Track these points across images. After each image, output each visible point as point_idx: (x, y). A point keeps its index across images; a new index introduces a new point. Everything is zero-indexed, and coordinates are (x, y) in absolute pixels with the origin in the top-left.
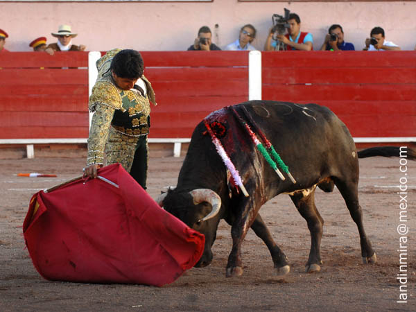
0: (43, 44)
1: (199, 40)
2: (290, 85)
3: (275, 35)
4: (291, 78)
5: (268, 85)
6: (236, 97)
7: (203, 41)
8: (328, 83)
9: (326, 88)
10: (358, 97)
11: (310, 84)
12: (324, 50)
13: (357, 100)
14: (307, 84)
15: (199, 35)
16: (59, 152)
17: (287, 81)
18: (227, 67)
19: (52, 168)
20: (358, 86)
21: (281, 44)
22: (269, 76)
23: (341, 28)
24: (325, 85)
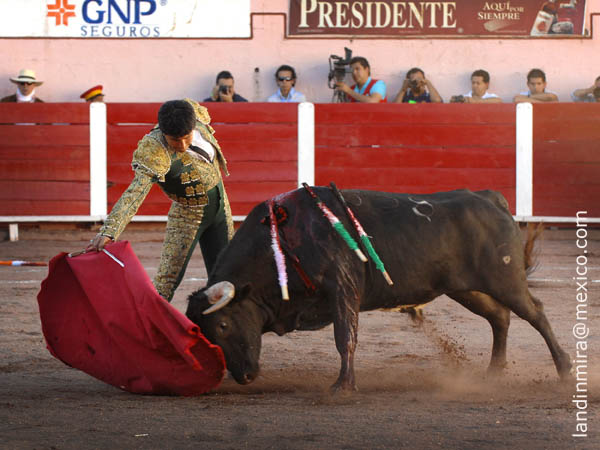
0: (100, 95)
1: (218, 87)
2: (351, 147)
3: (332, 83)
4: (352, 138)
5: (324, 146)
6: (281, 162)
7: (224, 90)
8: (401, 145)
9: (399, 151)
10: (440, 163)
11: (377, 146)
12: (400, 101)
13: (439, 167)
14: (374, 146)
15: (217, 82)
16: (52, 233)
17: (348, 142)
18: (267, 123)
19: (41, 254)
20: (440, 150)
21: (340, 94)
22: (324, 135)
23: (422, 73)
24: (397, 147)
